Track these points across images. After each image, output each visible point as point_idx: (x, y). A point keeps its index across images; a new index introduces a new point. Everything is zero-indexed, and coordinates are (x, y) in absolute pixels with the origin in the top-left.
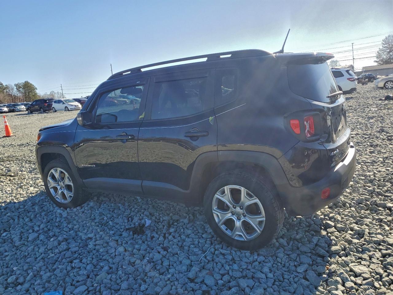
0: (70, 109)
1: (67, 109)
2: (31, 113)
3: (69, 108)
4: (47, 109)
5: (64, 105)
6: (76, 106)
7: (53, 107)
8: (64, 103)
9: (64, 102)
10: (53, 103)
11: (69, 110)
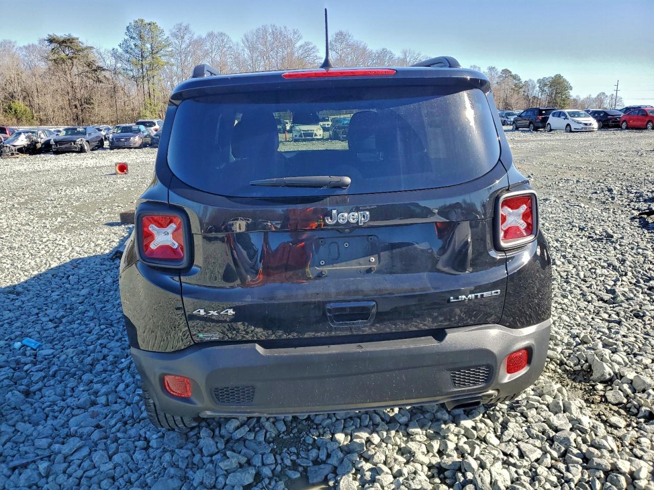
0: (573, 130)
1: (568, 128)
2: (517, 129)
3: (574, 126)
4: (540, 125)
5: (566, 122)
6: (586, 124)
7: (549, 124)
8: (566, 118)
9: (567, 115)
10: (551, 116)
11: (571, 131)
